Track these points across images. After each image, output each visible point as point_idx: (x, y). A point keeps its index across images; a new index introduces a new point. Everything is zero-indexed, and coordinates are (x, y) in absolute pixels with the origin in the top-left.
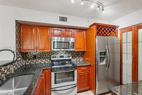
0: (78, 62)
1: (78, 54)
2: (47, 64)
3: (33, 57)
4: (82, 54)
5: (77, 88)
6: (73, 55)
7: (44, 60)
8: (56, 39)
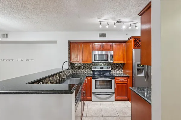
0: (118, 74)
1: (118, 66)
2: (89, 74)
3: (78, 67)
4: (122, 66)
5: (114, 95)
6: (113, 67)
7: (86, 71)
8: (97, 52)
